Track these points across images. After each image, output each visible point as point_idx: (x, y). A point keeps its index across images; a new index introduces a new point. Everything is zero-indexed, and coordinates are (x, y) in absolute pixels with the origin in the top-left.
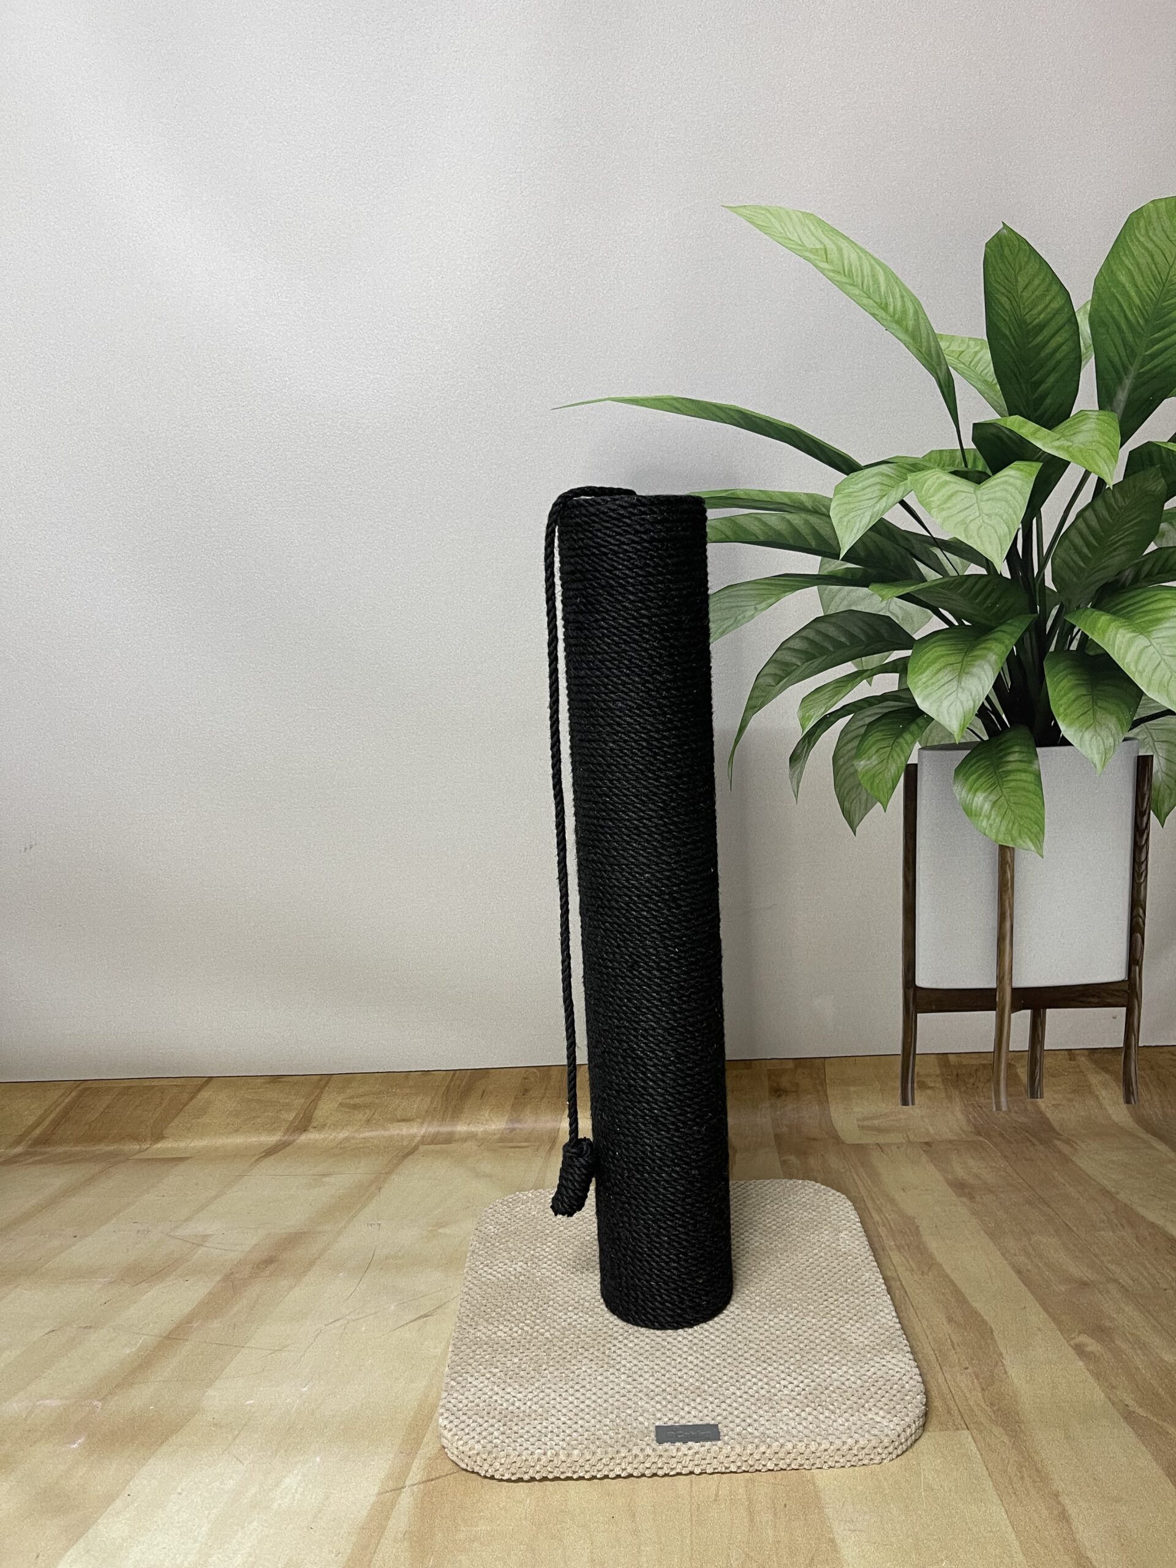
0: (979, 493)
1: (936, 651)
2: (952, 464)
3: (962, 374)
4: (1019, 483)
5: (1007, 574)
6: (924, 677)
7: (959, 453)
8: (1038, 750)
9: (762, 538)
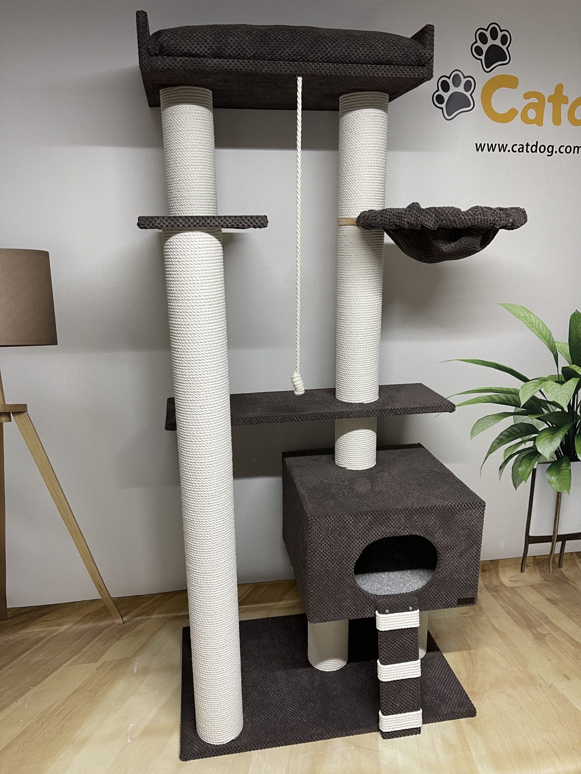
0: (562, 387)
1: (545, 434)
2: (555, 379)
3: (560, 353)
4: (573, 384)
5: (567, 411)
6: (541, 442)
7: (557, 376)
8: (571, 463)
9: (498, 402)
